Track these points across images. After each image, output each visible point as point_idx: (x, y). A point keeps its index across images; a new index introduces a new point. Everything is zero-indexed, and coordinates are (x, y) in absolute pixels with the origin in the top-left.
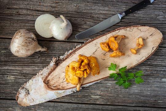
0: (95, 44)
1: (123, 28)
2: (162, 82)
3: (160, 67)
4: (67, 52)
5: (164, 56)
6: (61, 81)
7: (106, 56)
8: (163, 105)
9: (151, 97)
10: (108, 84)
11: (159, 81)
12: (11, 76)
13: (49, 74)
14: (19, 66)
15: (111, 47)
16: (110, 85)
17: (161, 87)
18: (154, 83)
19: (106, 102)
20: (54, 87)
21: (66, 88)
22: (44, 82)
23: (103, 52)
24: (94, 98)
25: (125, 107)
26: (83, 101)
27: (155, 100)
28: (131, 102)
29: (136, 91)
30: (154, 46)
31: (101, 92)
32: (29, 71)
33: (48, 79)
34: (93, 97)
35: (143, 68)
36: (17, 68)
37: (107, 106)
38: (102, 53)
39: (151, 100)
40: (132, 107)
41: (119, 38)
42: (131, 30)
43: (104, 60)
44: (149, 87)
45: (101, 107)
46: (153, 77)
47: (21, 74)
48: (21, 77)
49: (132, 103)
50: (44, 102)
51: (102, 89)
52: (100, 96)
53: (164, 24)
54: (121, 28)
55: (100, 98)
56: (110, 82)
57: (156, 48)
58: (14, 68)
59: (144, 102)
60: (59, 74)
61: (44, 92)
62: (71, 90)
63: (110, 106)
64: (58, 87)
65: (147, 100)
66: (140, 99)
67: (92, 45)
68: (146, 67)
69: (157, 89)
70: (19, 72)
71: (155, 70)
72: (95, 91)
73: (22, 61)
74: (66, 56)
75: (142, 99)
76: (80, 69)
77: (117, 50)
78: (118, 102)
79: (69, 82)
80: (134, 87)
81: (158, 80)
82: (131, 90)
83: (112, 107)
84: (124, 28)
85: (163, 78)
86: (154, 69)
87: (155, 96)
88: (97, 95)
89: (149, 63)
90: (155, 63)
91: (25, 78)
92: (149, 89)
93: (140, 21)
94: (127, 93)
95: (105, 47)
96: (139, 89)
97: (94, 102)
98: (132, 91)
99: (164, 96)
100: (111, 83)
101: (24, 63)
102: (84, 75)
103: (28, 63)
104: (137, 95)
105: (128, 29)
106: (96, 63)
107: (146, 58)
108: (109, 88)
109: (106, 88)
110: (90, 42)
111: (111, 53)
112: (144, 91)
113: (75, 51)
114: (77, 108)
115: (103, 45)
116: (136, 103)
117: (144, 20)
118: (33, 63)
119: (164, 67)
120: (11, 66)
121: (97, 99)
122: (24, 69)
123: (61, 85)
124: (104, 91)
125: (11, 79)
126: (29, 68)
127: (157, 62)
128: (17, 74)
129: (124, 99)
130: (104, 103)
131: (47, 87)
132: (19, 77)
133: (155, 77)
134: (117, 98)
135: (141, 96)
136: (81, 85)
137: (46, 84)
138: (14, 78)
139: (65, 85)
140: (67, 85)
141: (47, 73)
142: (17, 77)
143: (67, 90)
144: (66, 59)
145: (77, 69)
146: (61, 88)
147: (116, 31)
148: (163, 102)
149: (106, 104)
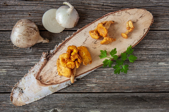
0: (84, 33)
1: (111, 14)
2: (159, 66)
3: (156, 51)
4: (56, 45)
5: (159, 39)
6: (54, 75)
7: (97, 44)
8: (161, 89)
9: (148, 82)
10: (103, 72)
11: (156, 65)
12: (3, 69)
13: (41, 70)
14: (10, 59)
15: (101, 34)
16: (105, 72)
17: (158, 71)
18: (151, 68)
19: (103, 90)
20: (47, 82)
21: (60, 82)
22: (36, 78)
23: (94, 40)
24: (90, 86)
25: (122, 94)
26: (78, 90)
27: (153, 85)
28: (129, 88)
29: (133, 77)
30: (145, 28)
31: (96, 80)
32: (21, 63)
33: (40, 75)
34: (88, 85)
35: (139, 53)
36: (9, 61)
37: (104, 94)
38: (92, 42)
39: (149, 85)
40: (129, 93)
41: (108, 24)
42: (120, 15)
43: (96, 48)
44: (146, 72)
45: (97, 95)
46: (149, 61)
47: (12, 66)
48: (13, 70)
49: (130, 90)
50: (39, 99)
51: (97, 76)
52: (95, 84)
53: (158, 6)
54: (109, 14)
55: (96, 86)
56: (105, 69)
57: (148, 29)
58: (6, 61)
59: (142, 88)
60: (51, 69)
61: (38, 89)
62: (65, 83)
63: (107, 94)
64: (52, 82)
65: (144, 85)
66: (137, 84)
67: (81, 35)
68: (142, 52)
69: (154, 73)
70: (10, 64)
71: (152, 54)
72: (90, 80)
73: (14, 53)
74: (56, 49)
75: (139, 84)
76: (70, 60)
77: (106, 36)
78: (115, 89)
79: (62, 75)
80: (130, 73)
81: (154, 64)
82: (127, 76)
83: (109, 94)
84: (113, 13)
85: (160, 62)
86: (150, 53)
87: (153, 81)
88: (93, 83)
89: (144, 47)
90: (151, 47)
91: (17, 70)
92: (146, 74)
93: (132, 4)
94: (124, 79)
95: (95, 35)
96: (136, 74)
97: (90, 90)
98: (128, 78)
99: (162, 80)
100: (107, 70)
101: (16, 55)
102: (76, 66)
103: (20, 55)
104: (134, 80)
105: (116, 14)
106: (87, 53)
107: (139, 41)
108: (105, 75)
109: (102, 75)
110: (78, 32)
111: (102, 40)
112: (141, 77)
113: (64, 43)
114: (73, 97)
115: (92, 33)
116: (134, 89)
117: (137, 4)
118: (24, 54)
119: (160, 51)
120: (2, 59)
121: (93, 88)
122: (16, 61)
123: (55, 80)
124: (100, 79)
125: (3, 73)
126: (21, 60)
127: (153, 46)
128: (9, 66)
129: (121, 85)
130: (100, 91)
131: (40, 83)
132: (11, 70)
133: (151, 61)
134: (114, 85)
135: (138, 81)
136: (75, 77)
137: (39, 80)
138: (6, 71)
139: (58, 78)
140: (61, 78)
141: (39, 69)
142: (9, 70)
143: (61, 84)
144: (56, 52)
145: (67, 61)
146: (55, 82)
147: (104, 17)
148: (161, 87)
149: (102, 91)
